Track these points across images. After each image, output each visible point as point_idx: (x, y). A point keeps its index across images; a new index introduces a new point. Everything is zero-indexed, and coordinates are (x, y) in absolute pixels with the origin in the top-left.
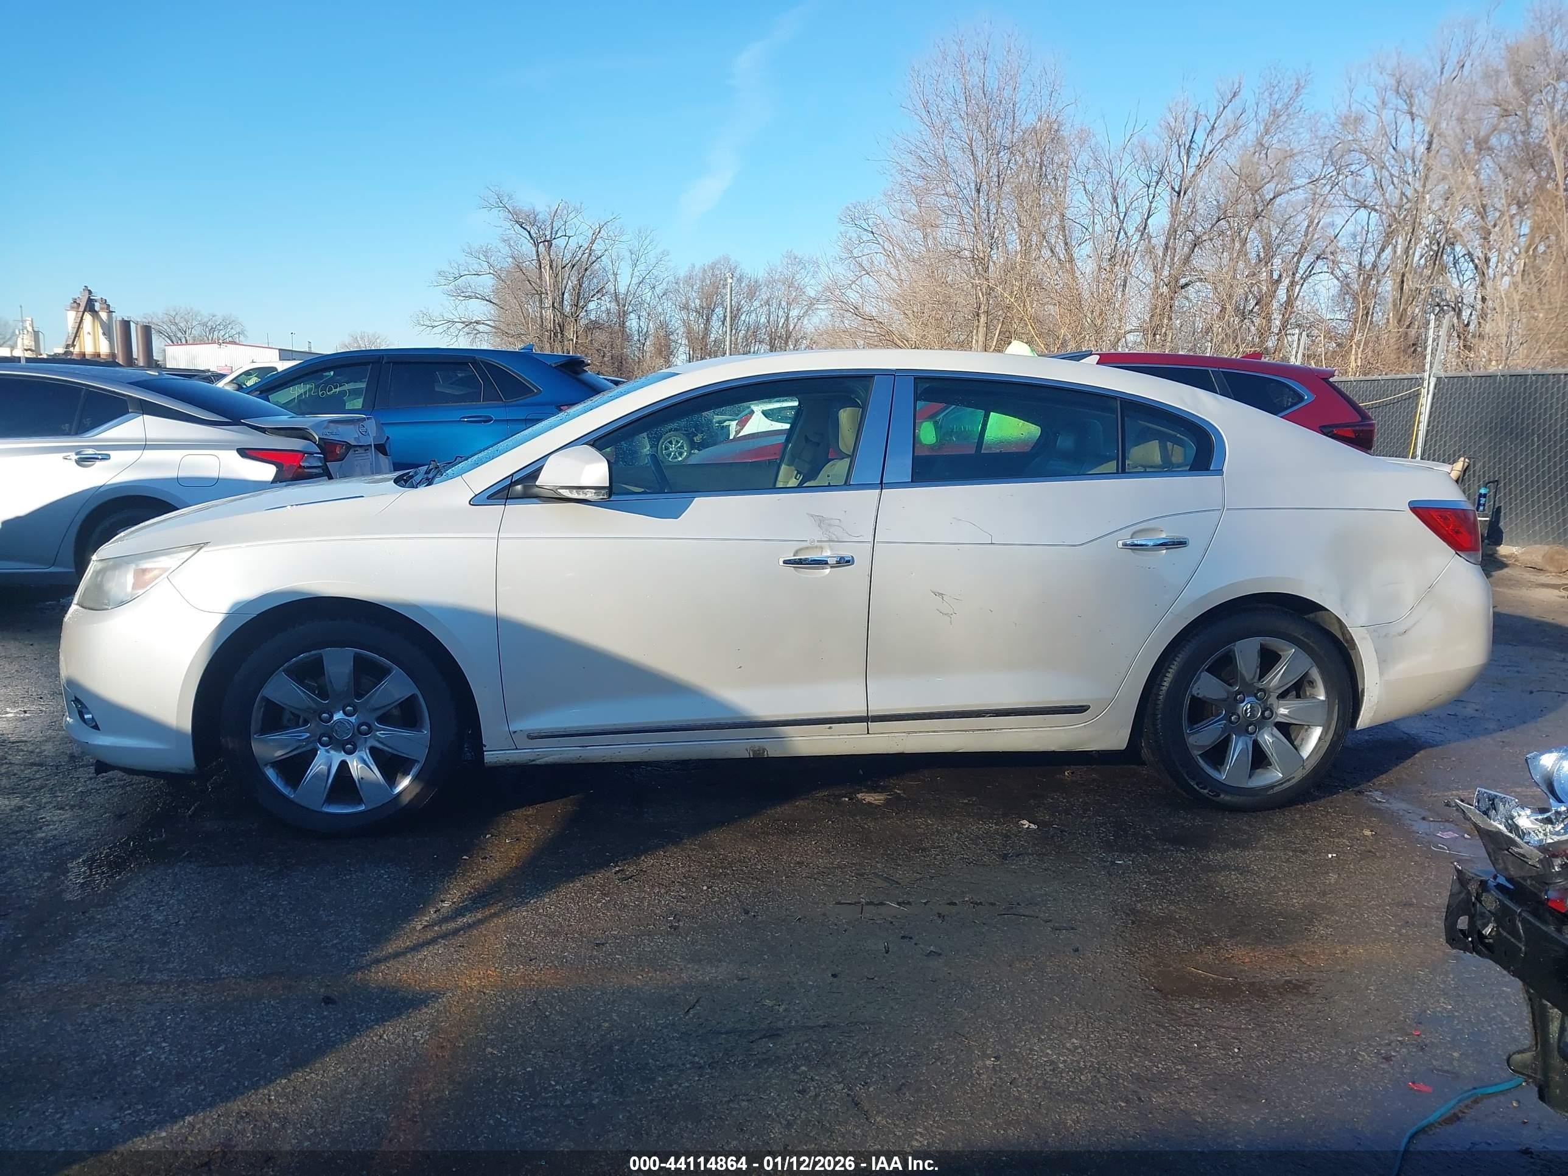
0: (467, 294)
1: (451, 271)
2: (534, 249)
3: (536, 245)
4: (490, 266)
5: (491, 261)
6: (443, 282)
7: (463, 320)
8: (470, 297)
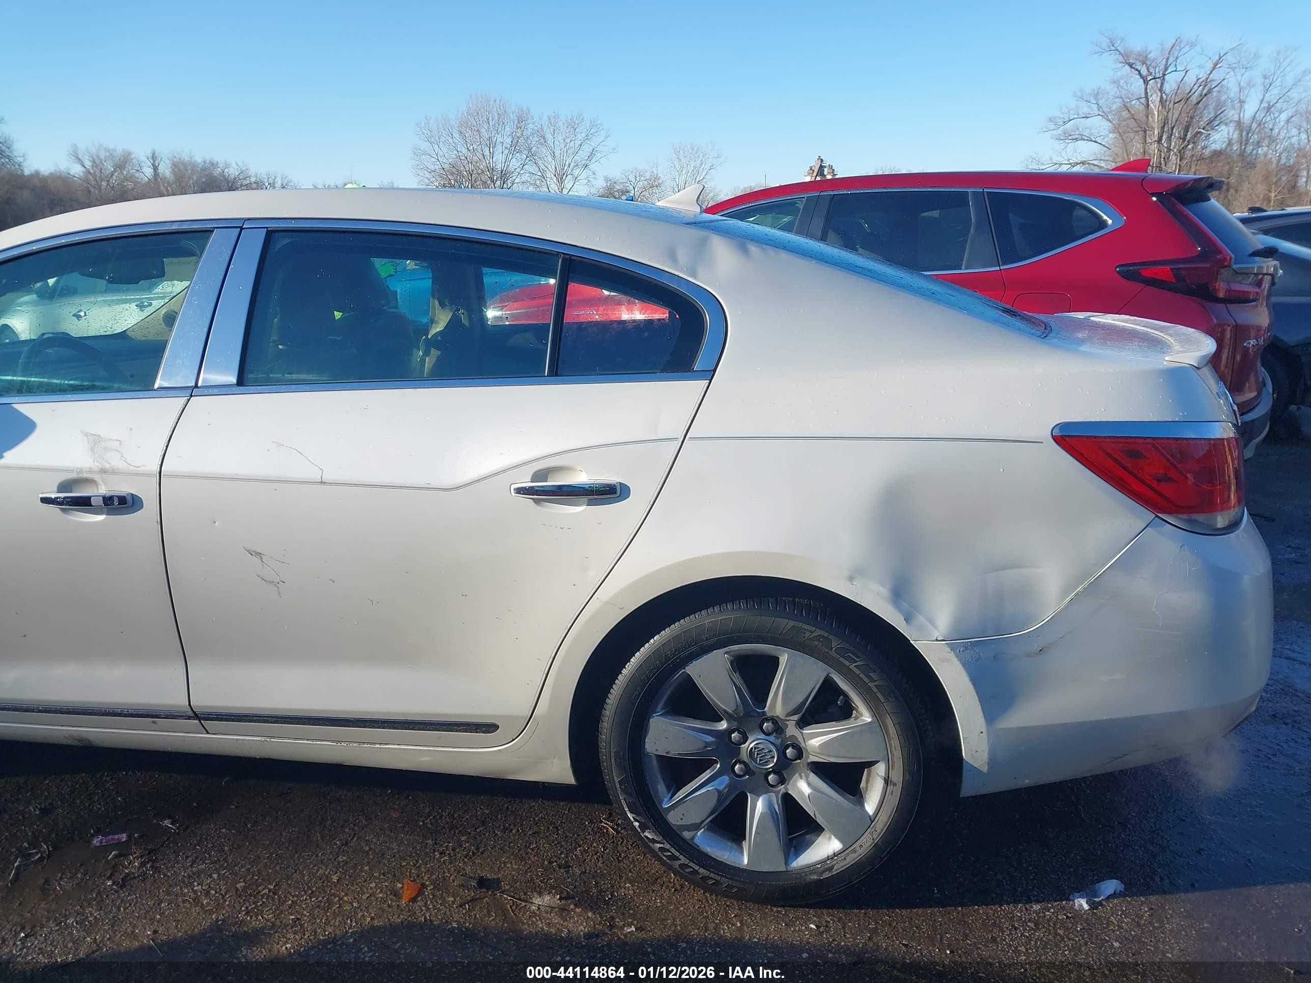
0: (1074, 137)
1: (1062, 116)
2: (1143, 86)
3: (1146, 82)
4: (1099, 107)
5: (1101, 102)
6: (1053, 127)
7: (1071, 161)
8: (1076, 139)
